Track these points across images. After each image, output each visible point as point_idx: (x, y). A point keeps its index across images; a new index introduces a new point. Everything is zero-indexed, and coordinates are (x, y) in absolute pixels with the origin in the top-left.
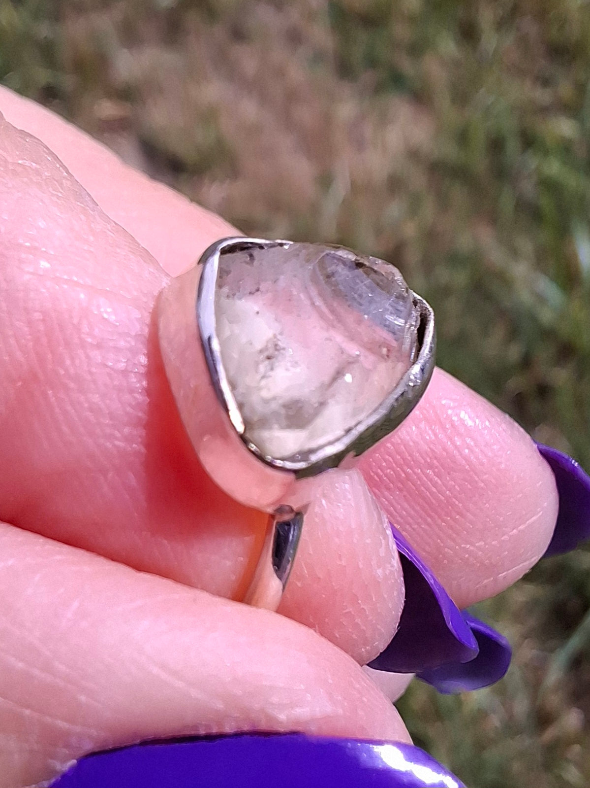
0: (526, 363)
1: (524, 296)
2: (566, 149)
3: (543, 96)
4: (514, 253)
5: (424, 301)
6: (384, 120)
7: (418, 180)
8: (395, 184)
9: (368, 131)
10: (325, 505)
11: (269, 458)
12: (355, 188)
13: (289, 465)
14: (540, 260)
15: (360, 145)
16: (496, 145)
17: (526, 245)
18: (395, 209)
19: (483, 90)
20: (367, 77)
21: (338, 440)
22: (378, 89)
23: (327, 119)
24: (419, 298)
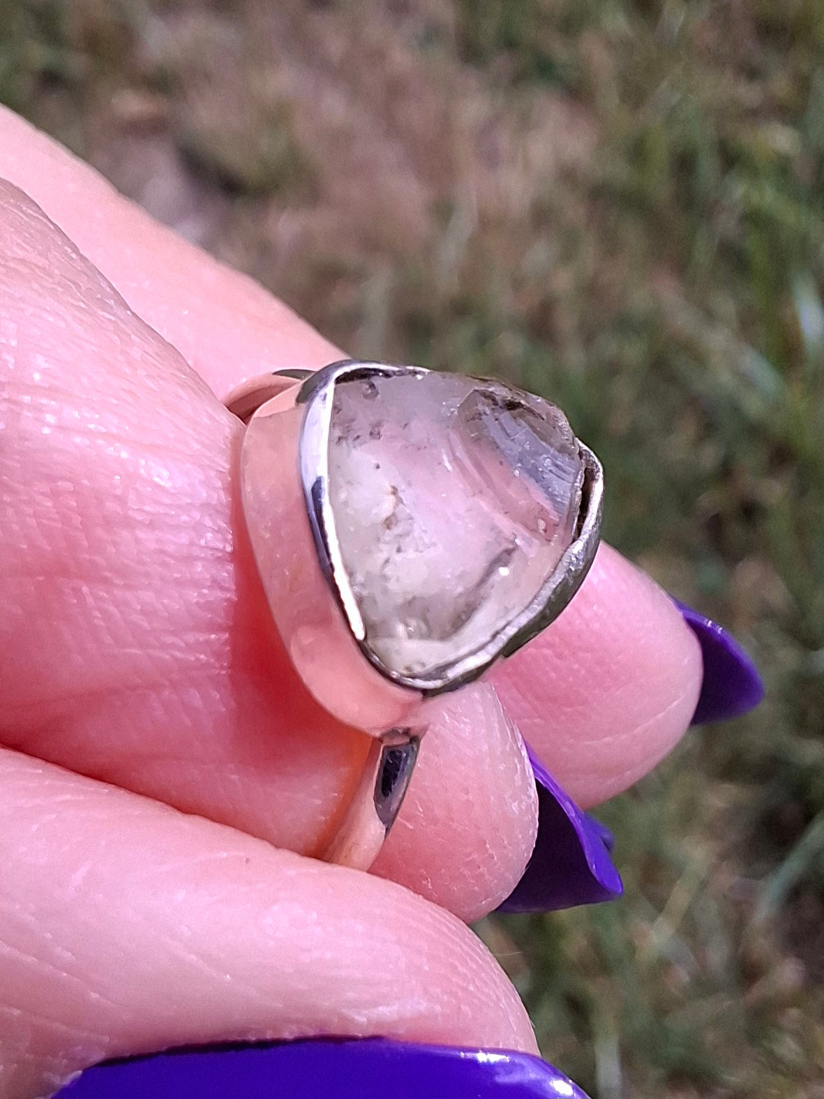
0: (726, 472)
1: (723, 378)
2: (783, 168)
3: (749, 94)
4: (710, 316)
5: (592, 453)
6: (526, 124)
7: (574, 211)
8: (542, 216)
9: (504, 140)
10: (448, 721)
11: (395, 674)
12: (486, 223)
13: (420, 683)
14: (747, 326)
15: (491, 159)
16: (684, 164)
17: (726, 305)
18: (540, 254)
19: (664, 84)
20: (501, 63)
21: (482, 647)
22: (519, 79)
23: (445, 123)
24: (585, 448)
